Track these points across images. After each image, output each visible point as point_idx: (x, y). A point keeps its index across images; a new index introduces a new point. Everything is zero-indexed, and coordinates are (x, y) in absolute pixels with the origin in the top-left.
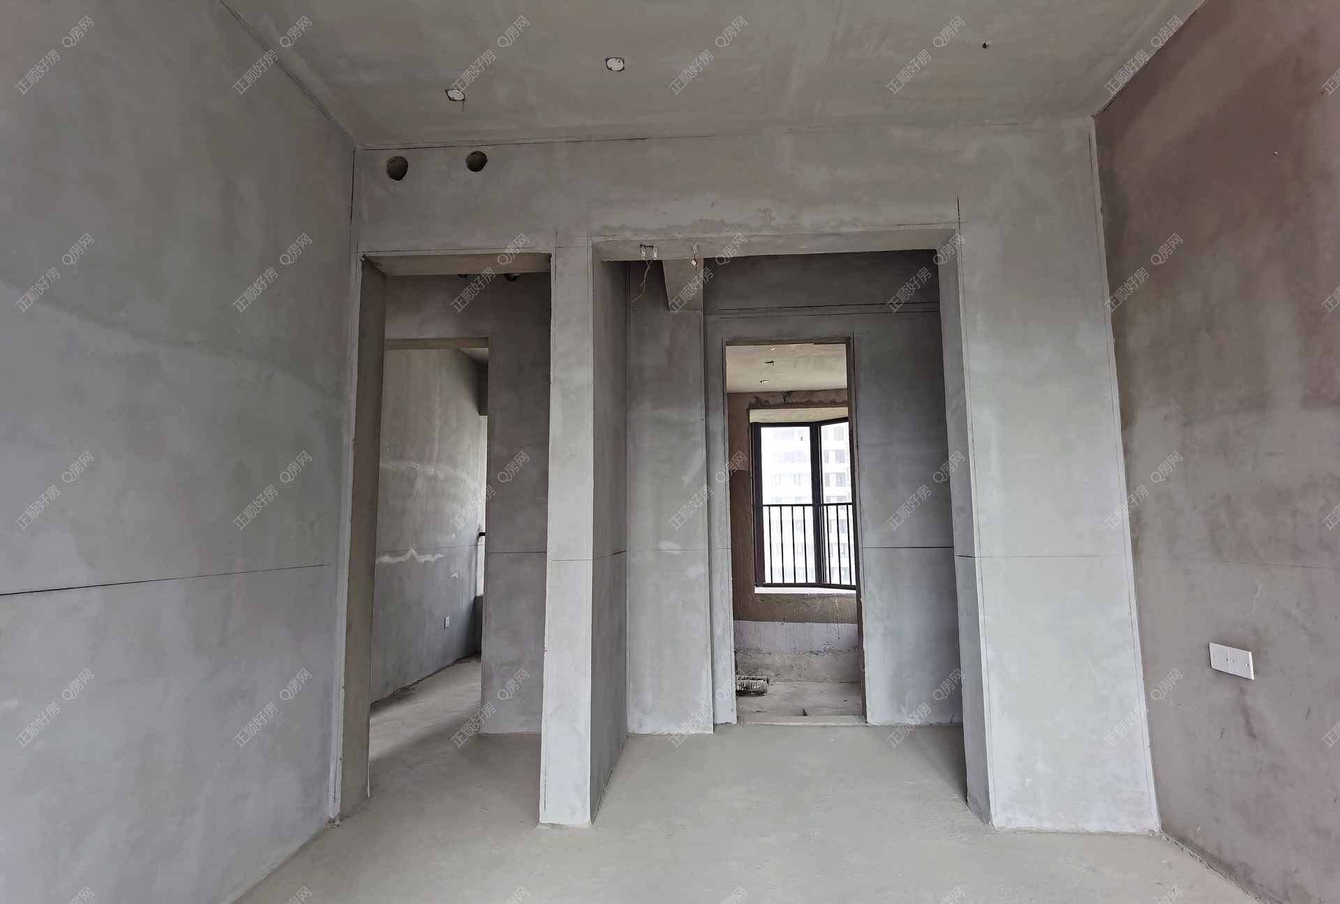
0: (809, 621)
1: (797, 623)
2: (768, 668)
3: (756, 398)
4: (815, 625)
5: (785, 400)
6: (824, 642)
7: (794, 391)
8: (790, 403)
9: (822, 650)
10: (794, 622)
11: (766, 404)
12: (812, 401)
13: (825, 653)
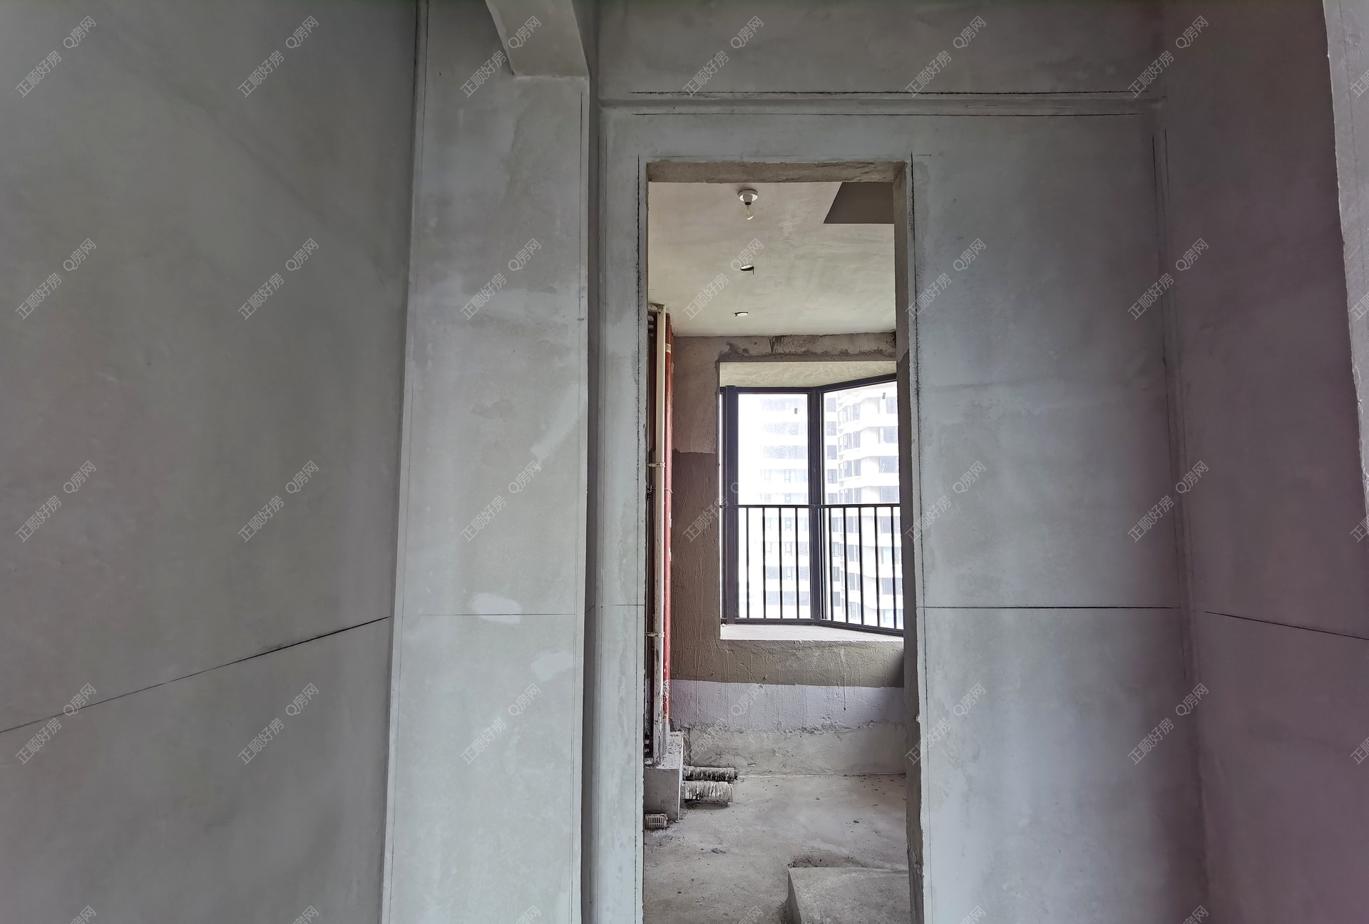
0: (801, 683)
1: (783, 686)
2: (737, 754)
3: (731, 345)
4: (810, 689)
5: (772, 349)
6: (823, 715)
7: (786, 336)
8: (780, 354)
9: (820, 727)
10: (778, 683)
11: (746, 355)
12: (814, 350)
13: (824, 731)
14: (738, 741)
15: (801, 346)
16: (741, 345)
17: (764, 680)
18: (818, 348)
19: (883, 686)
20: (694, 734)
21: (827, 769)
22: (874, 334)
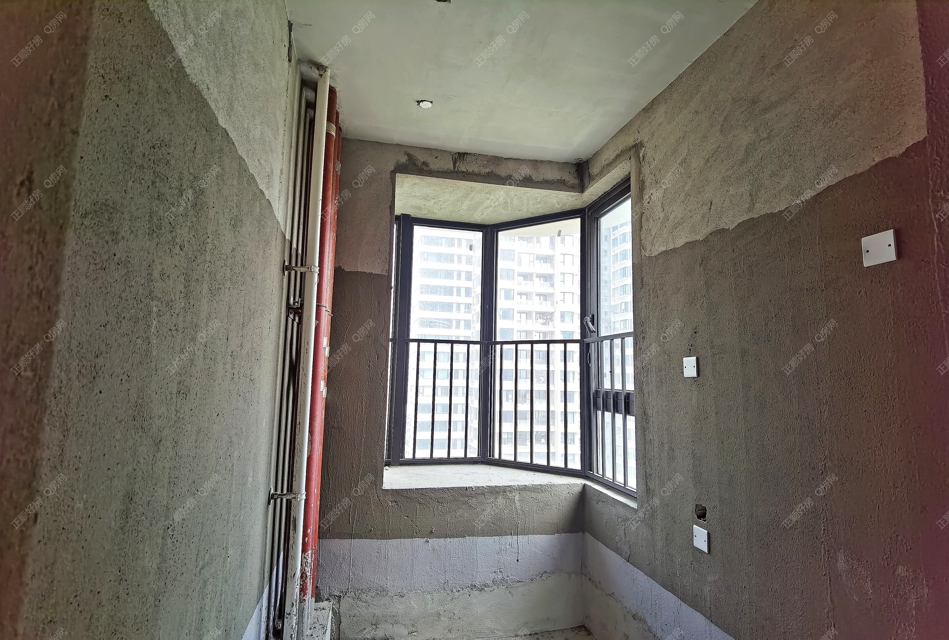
0: (473, 534)
1: (452, 540)
2: (397, 622)
3: (408, 155)
4: (481, 540)
5: (455, 167)
6: (494, 569)
7: (470, 154)
8: (463, 172)
9: (490, 582)
10: (446, 536)
11: (425, 168)
12: (498, 173)
13: (495, 587)
14: (399, 607)
15: (485, 166)
16: (421, 157)
17: (431, 534)
18: (502, 171)
19: (558, 532)
20: (345, 603)
21: (497, 630)
22: (557, 163)
